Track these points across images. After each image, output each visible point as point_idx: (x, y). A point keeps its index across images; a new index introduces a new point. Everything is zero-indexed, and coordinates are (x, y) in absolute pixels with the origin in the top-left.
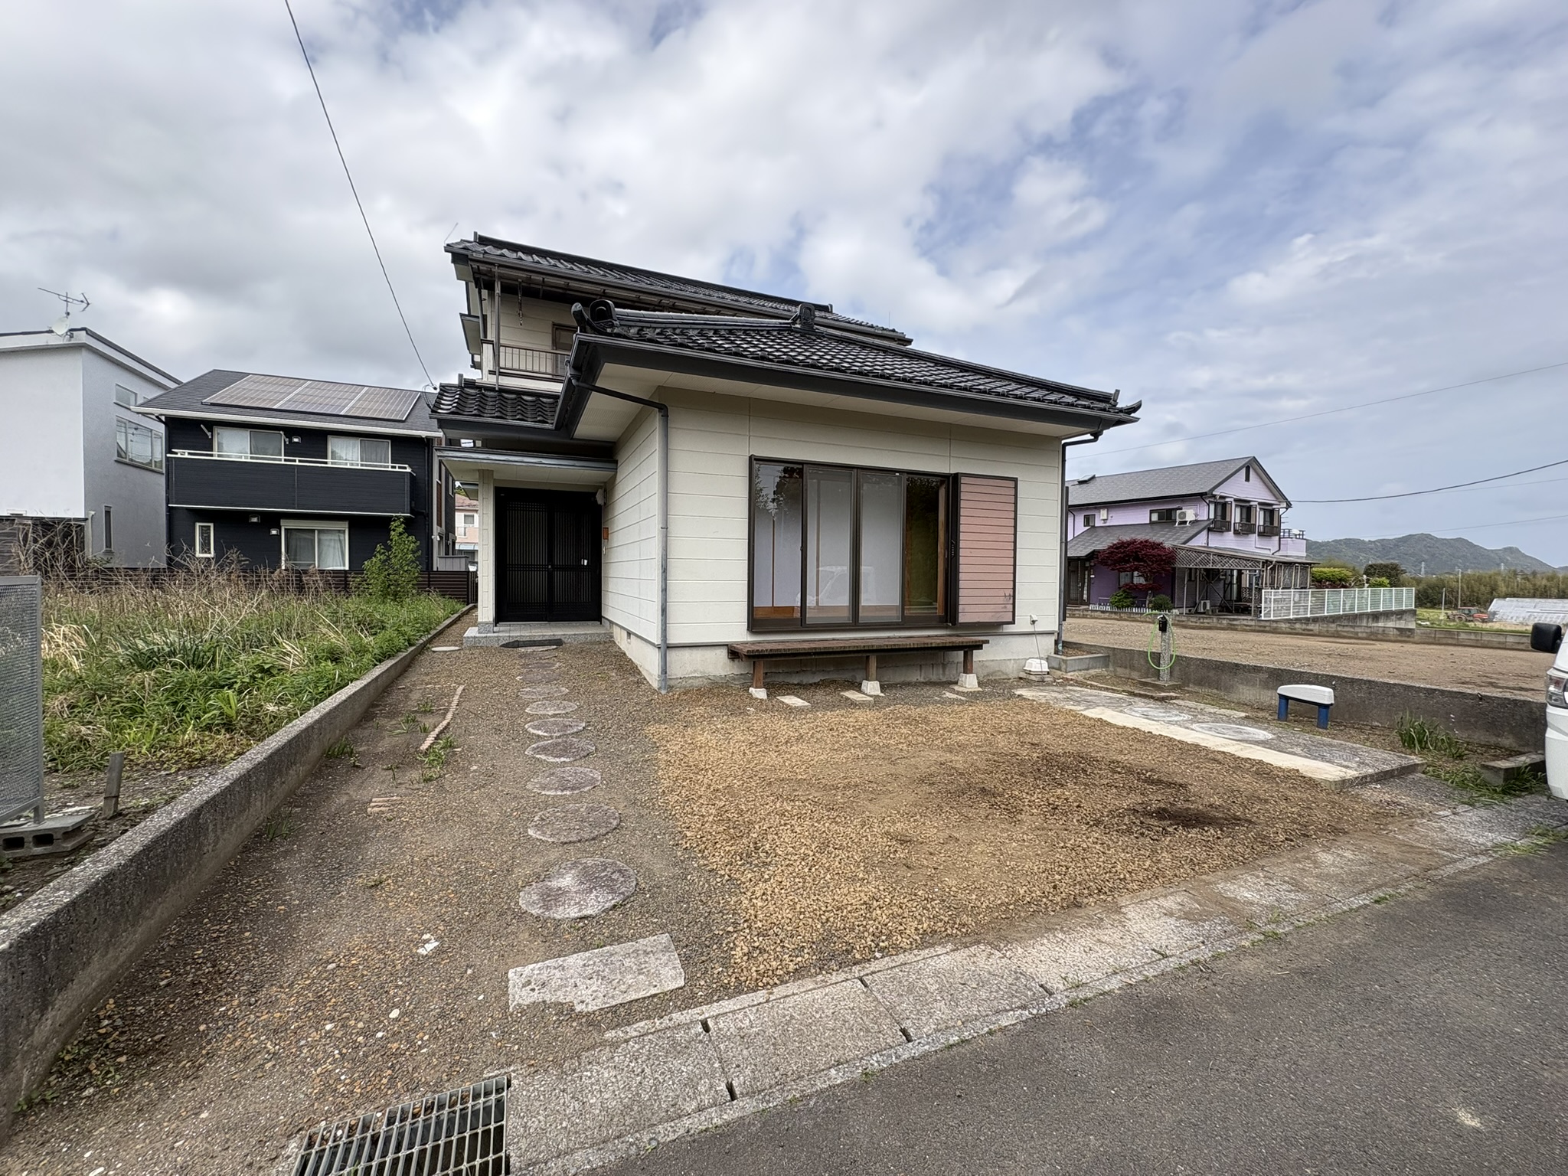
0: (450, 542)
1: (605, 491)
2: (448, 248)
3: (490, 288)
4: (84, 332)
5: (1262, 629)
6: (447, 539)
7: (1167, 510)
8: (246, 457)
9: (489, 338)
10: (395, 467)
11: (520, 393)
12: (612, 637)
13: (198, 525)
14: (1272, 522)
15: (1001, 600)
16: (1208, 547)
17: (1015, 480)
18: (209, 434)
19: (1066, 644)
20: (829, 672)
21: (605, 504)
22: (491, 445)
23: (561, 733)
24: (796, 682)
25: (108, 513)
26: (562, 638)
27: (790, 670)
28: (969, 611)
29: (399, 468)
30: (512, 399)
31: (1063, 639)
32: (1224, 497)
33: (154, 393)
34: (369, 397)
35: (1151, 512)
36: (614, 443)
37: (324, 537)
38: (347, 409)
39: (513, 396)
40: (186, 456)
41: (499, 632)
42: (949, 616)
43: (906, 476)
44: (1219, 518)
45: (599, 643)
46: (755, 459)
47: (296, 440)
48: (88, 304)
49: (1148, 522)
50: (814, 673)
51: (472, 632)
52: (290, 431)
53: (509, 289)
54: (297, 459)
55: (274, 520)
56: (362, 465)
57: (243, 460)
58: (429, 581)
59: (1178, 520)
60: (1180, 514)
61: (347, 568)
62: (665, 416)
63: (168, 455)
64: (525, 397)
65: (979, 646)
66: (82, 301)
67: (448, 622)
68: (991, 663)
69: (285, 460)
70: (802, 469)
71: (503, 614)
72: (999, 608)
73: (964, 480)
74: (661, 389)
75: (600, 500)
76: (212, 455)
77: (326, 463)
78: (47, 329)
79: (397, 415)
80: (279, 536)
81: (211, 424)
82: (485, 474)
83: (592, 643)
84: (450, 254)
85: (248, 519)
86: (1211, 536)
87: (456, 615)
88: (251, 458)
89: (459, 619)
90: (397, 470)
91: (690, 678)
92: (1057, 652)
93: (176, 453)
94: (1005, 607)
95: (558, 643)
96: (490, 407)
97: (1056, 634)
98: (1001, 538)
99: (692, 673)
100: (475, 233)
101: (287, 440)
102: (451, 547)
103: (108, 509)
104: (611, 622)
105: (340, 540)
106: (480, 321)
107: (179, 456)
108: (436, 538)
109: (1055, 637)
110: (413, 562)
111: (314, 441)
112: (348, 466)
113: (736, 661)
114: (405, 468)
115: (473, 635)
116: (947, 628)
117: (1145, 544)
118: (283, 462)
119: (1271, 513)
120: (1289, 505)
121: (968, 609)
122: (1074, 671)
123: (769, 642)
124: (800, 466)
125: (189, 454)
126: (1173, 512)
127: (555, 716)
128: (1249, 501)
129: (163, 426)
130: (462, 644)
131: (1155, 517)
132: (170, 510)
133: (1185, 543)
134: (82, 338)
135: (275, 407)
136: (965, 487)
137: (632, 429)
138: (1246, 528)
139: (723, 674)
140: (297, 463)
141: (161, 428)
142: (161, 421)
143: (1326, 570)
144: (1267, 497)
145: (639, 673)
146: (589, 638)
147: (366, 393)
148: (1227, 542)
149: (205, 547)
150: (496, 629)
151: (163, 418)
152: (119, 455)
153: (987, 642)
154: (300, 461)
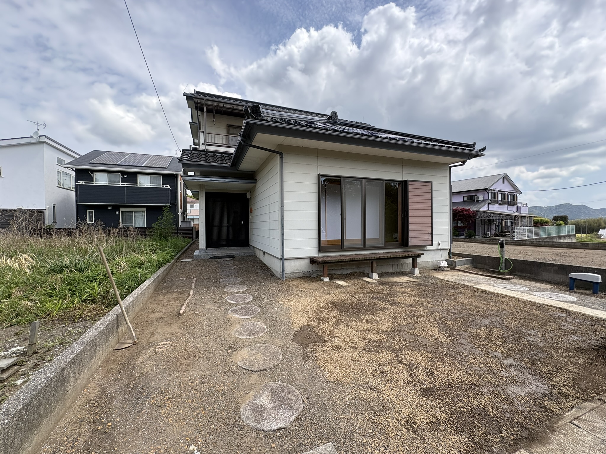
0: (185, 215)
1: (250, 192)
2: (185, 94)
3: (202, 110)
4: (44, 137)
5: (519, 244)
6: (184, 214)
7: (471, 196)
8: (106, 184)
9: (201, 130)
10: (163, 186)
11: (215, 152)
12: (255, 253)
13: (88, 211)
14: (514, 200)
15: (427, 235)
16: (489, 210)
17: (431, 183)
18: (92, 175)
19: (454, 254)
20: (353, 269)
21: (250, 198)
22: (204, 174)
23: (243, 302)
24: (339, 274)
25: (54, 207)
26: (234, 254)
27: (337, 268)
28: (413, 240)
29: (165, 186)
30: (212, 155)
31: (452, 252)
32: (494, 190)
33: (70, 160)
34: (153, 159)
35: (464, 197)
36: (255, 172)
37: (137, 214)
38: (145, 164)
39: (212, 154)
40: (83, 184)
41: (208, 253)
42: (404, 242)
43: (384, 181)
44: (492, 199)
45: (250, 256)
46: (321, 176)
47: (125, 176)
48: (46, 126)
49: (463, 201)
50: (347, 269)
51: (197, 253)
52: (123, 173)
53: (209, 111)
54: (126, 184)
55: (117, 208)
56: (151, 186)
57: (105, 185)
58: (178, 231)
59: (476, 200)
60: (476, 197)
61: (146, 226)
62: (282, 157)
63: (76, 184)
64: (217, 154)
65: (419, 256)
66: (44, 125)
67: (186, 248)
68: (422, 263)
69: (121, 184)
70: (341, 180)
71: (209, 245)
72: (426, 239)
73: (409, 183)
74: (280, 146)
75: (248, 196)
76: (93, 183)
77: (137, 185)
78: (30, 136)
79: (164, 166)
80: (119, 214)
81: (93, 171)
82: (201, 186)
83: (247, 256)
84: (185, 97)
85: (107, 208)
86: (490, 206)
87: (189, 245)
88: (108, 184)
89: (190, 246)
90: (165, 187)
91: (294, 273)
92: (450, 257)
93: (79, 183)
94: (429, 238)
95: (233, 256)
96: (203, 158)
97: (449, 250)
98: (426, 208)
99: (295, 270)
100: (195, 90)
101: (122, 176)
102: (185, 217)
103: (54, 205)
104: (254, 247)
105: (143, 216)
106: (198, 124)
107: (80, 184)
108: (180, 213)
109: (448, 251)
110: (172, 223)
111: (132, 176)
112: (146, 186)
113: (314, 264)
114: (168, 186)
115: (197, 254)
116: (402, 248)
117: (463, 210)
118: (120, 185)
119: (513, 197)
120: (520, 193)
121: (413, 239)
122: (459, 266)
123: (329, 257)
124: (340, 178)
125: (84, 183)
126: (473, 197)
127: (237, 293)
128: (504, 192)
129: (74, 172)
130: (193, 258)
131: (466, 199)
132: (77, 205)
133: (479, 209)
134: (43, 139)
135: (117, 164)
136: (410, 186)
137: (265, 164)
138: (503, 203)
139: (308, 271)
140: (126, 185)
141: (73, 174)
142: (74, 170)
143: (539, 219)
144: (511, 189)
145: (270, 270)
146: (246, 254)
147: (152, 157)
148: (495, 208)
149: (91, 220)
150: (207, 251)
151: (74, 169)
152: (59, 184)
153: (423, 254)
154: (127, 185)
